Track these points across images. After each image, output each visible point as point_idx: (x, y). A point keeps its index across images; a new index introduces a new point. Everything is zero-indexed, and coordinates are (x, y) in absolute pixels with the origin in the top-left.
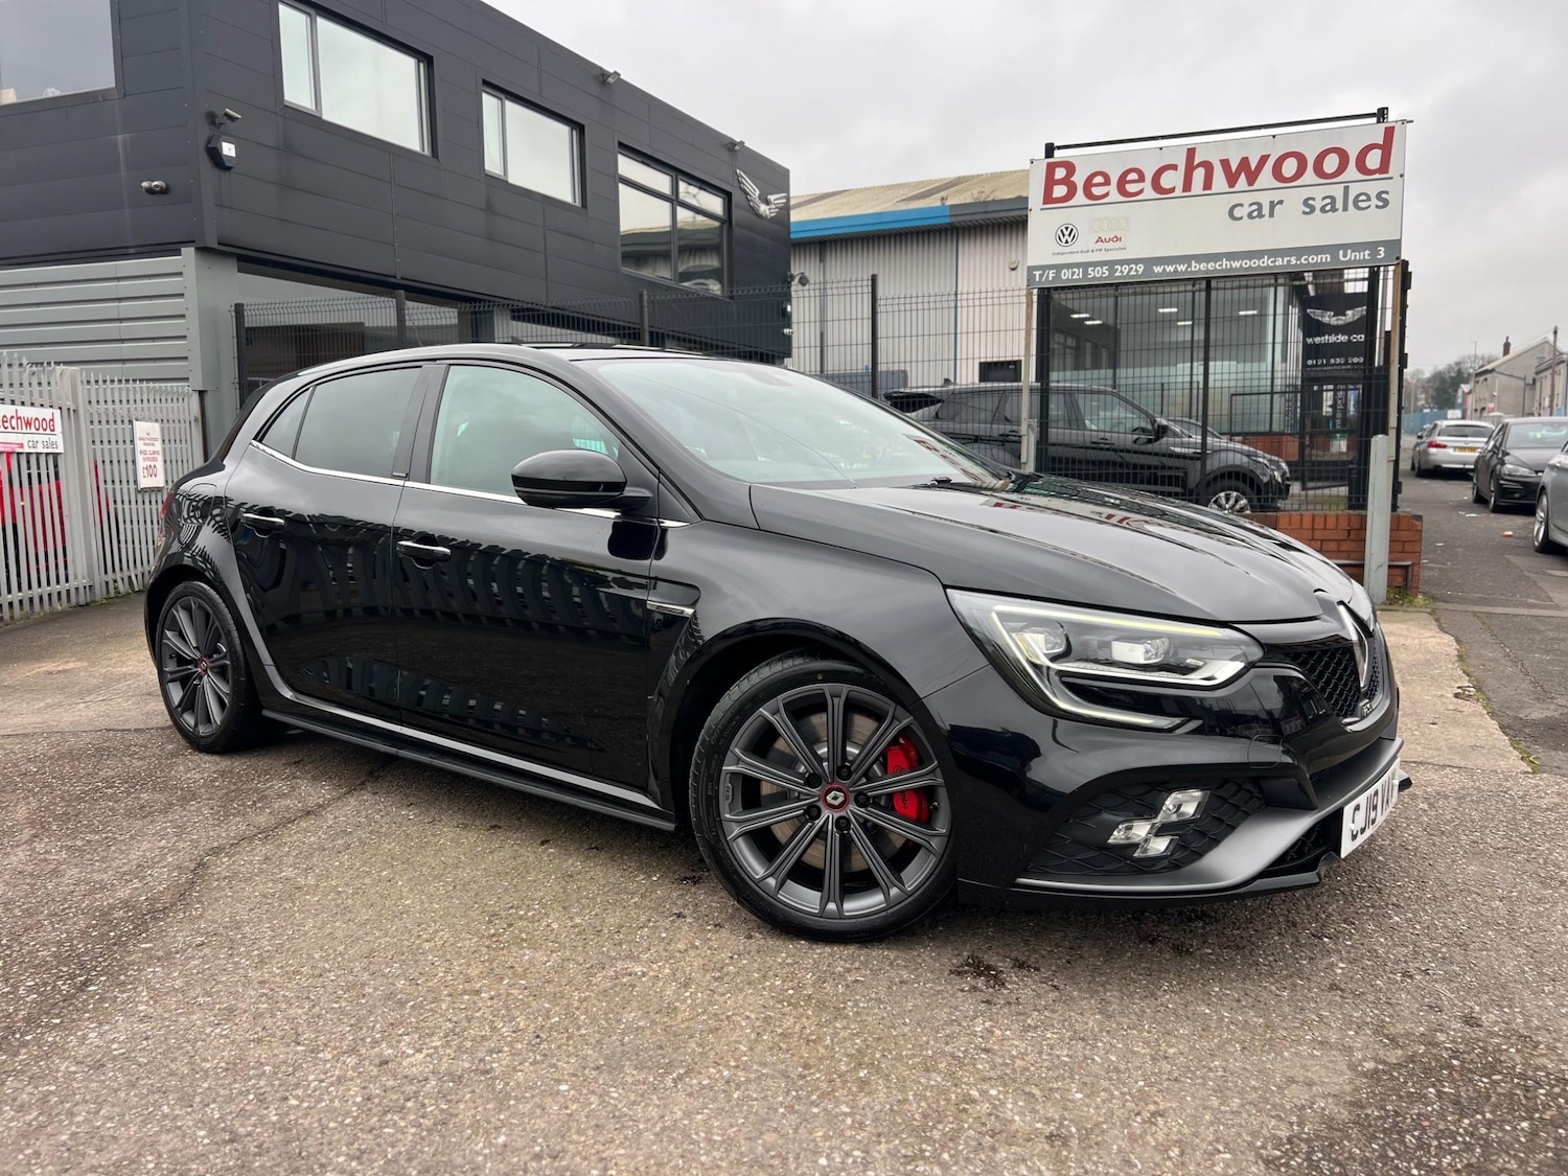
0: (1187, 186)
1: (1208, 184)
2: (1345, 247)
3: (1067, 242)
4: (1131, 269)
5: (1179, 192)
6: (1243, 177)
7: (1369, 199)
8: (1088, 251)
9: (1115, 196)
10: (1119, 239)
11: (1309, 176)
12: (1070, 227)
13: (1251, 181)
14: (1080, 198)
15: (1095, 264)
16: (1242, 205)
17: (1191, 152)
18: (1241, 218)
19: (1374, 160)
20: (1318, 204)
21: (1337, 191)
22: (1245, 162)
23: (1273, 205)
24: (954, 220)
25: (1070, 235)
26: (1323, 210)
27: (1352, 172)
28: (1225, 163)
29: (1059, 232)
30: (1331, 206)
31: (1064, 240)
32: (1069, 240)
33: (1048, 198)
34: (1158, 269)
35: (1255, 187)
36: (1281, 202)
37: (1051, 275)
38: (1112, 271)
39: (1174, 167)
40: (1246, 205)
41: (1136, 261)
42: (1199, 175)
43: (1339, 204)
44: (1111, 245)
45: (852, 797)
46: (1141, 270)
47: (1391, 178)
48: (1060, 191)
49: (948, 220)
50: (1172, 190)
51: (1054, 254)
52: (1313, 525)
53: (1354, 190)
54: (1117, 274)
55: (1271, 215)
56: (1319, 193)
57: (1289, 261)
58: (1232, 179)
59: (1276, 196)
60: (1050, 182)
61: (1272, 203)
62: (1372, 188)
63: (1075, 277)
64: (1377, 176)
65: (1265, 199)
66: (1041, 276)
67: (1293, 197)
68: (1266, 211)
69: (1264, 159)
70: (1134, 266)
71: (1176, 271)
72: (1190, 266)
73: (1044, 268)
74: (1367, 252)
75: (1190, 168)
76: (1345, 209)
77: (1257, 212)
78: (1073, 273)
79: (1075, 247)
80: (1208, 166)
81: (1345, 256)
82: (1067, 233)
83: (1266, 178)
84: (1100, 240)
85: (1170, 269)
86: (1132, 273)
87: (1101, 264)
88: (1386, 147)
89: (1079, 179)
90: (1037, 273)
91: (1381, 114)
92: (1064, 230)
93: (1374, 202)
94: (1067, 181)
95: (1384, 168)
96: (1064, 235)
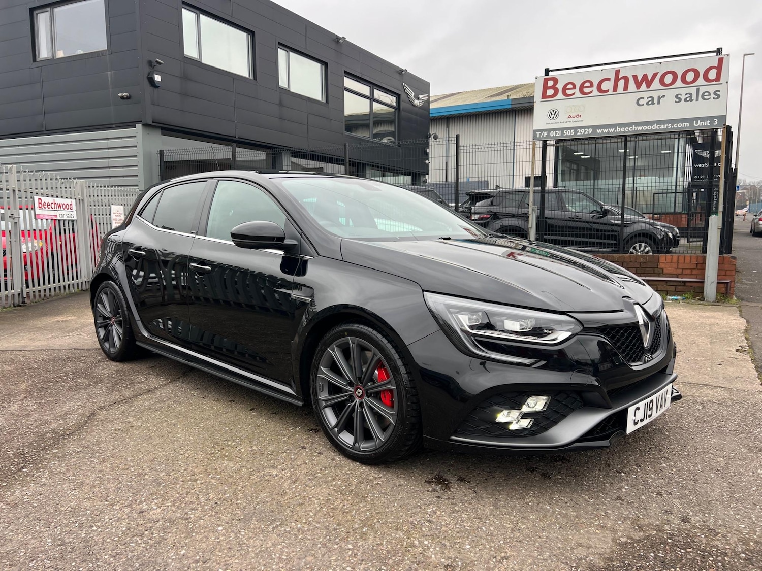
0: (615, 89)
1: (626, 88)
2: (697, 119)
3: (553, 118)
4: (585, 131)
5: (611, 92)
6: (644, 84)
8: (564, 122)
9: (578, 94)
10: (579, 116)
11: (679, 83)
12: (555, 110)
13: (648, 86)
14: (560, 95)
15: (567, 129)
16: (643, 98)
17: (618, 72)
18: (643, 105)
19: (712, 74)
20: (683, 97)
21: (693, 91)
22: (645, 76)
23: (659, 98)
24: (513, 106)
25: (555, 114)
26: (686, 100)
27: (701, 80)
28: (635, 77)
29: (549, 113)
30: (690, 98)
31: (552, 117)
32: (555, 117)
33: (544, 96)
34: (599, 131)
35: (650, 89)
36: (664, 97)
37: (545, 134)
38: (576, 132)
39: (609, 79)
40: (646, 98)
41: (588, 127)
42: (621, 83)
43: (694, 97)
44: (576, 119)
46: (591, 132)
47: (722, 84)
48: (550, 92)
49: (510, 106)
50: (608, 91)
51: (547, 124)
52: (678, 261)
53: (702, 90)
54: (579, 134)
55: (659, 103)
56: (683, 92)
57: (667, 126)
58: (638, 85)
59: (661, 93)
60: (545, 88)
61: (659, 97)
62: (712, 89)
63: (557, 135)
64: (714, 83)
65: (655, 95)
66: (540, 135)
67: (670, 94)
68: (656, 101)
69: (655, 75)
70: (587, 130)
71: (608, 132)
72: (616, 129)
73: (541, 131)
74: (708, 122)
75: (617, 80)
76: (697, 100)
77: (651, 102)
78: (556, 133)
79: (557, 121)
80: (626, 79)
81: (697, 123)
82: (553, 113)
83: (656, 84)
84: (570, 116)
85: (605, 131)
86: (586, 133)
87: (570, 128)
88: (719, 68)
89: (560, 86)
90: (538, 133)
91: (719, 51)
92: (552, 112)
93: (713, 96)
94: (554, 87)
95: (718, 78)
96: (552, 114)
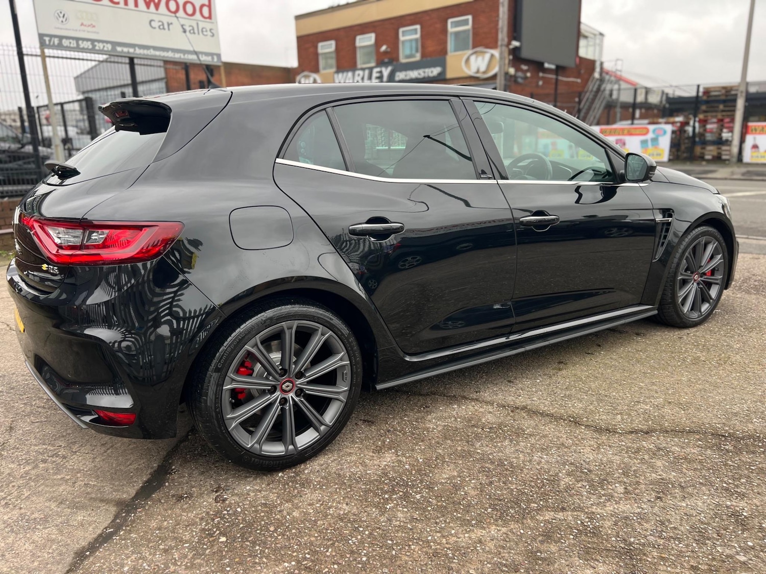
0: (126, 3)
1: (136, 5)
2: (202, 53)
3: (62, 22)
4: (104, 47)
5: (122, 5)
6: (152, 5)
7: (206, 31)
8: (77, 30)
10: (94, 26)
11: (181, 13)
12: (63, 12)
13: (157, 9)
15: (84, 40)
16: (154, 21)
18: (155, 28)
19: (206, 11)
20: (188, 29)
21: (194, 24)
23: (169, 24)
25: (63, 17)
26: (190, 32)
27: (198, 15)
29: (56, 15)
31: (60, 20)
32: (64, 21)
34: (119, 49)
35: (158, 12)
36: (171, 24)
37: (56, 42)
38: (95, 46)
40: (157, 21)
41: (107, 42)
43: (196, 31)
44: (90, 29)
46: (110, 48)
47: (213, 23)
50: (119, 3)
51: (56, 28)
53: (201, 25)
54: (97, 48)
55: (169, 29)
56: (187, 23)
57: (180, 56)
58: (148, 6)
59: (169, 19)
62: (208, 26)
63: (72, 45)
64: (208, 20)
65: (165, 20)
66: (50, 41)
67: (177, 22)
68: (166, 26)
70: (105, 44)
72: (135, 50)
73: (51, 36)
74: (210, 58)
76: (199, 33)
77: (162, 27)
78: (70, 43)
79: (67, 26)
81: (202, 58)
82: (62, 15)
83: (163, 8)
84: (82, 24)
85: (125, 50)
86: (105, 49)
87: (87, 40)
88: (209, 6)
90: (47, 39)
92: (59, 14)
93: (209, 33)
95: (210, 17)
96: (60, 17)
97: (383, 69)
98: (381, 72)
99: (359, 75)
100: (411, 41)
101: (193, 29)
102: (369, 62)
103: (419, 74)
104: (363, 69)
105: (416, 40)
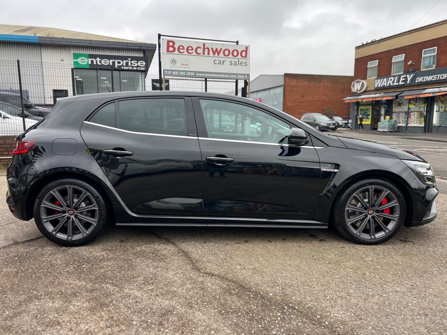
0: (204, 53)
1: (208, 54)
2: (239, 74)
3: (174, 64)
4: (191, 74)
5: (202, 54)
6: (216, 53)
7: (243, 63)
8: (179, 67)
9: (186, 53)
10: (187, 65)
11: (231, 56)
12: (174, 60)
13: (218, 55)
14: (176, 52)
15: (182, 71)
16: (216, 60)
17: (204, 45)
18: (216, 64)
19: (244, 54)
20: (233, 63)
21: (237, 60)
22: (217, 49)
23: (223, 62)
24: (40, 41)
25: (174, 62)
26: (234, 64)
27: (239, 56)
28: (212, 49)
29: (171, 61)
30: (235, 64)
31: (173, 63)
32: (174, 63)
33: (168, 50)
34: (198, 74)
35: (219, 56)
36: (225, 61)
37: (170, 73)
38: (186, 73)
39: (200, 48)
40: (218, 60)
41: (192, 72)
42: (206, 51)
43: (237, 64)
44: (185, 66)
45: (375, 211)
46: (193, 74)
47: (247, 59)
48: (171, 49)
49: (37, 41)
50: (200, 54)
51: (170, 67)
53: (240, 61)
54: (188, 74)
55: (223, 64)
56: (233, 60)
57: (227, 76)
58: (214, 54)
59: (224, 59)
60: (168, 46)
61: (223, 61)
62: (244, 61)
63: (176, 74)
64: (244, 58)
65: (222, 60)
66: (167, 72)
67: (228, 60)
68: (222, 63)
69: (221, 49)
70: (191, 73)
71: (202, 76)
72: (205, 74)
73: (168, 70)
74: (243, 76)
75: (204, 49)
76: (239, 65)
77: (220, 63)
78: (176, 73)
79: (175, 66)
80: (208, 49)
81: (239, 76)
82: (174, 61)
83: (221, 54)
84: (182, 64)
86: (191, 75)
88: (246, 51)
89: (176, 46)
90: (166, 72)
91: (237, 42)
93: (244, 64)
94: (173, 46)
95: (246, 56)
96: (173, 62)
97: (408, 76)
98: (406, 78)
99: (391, 80)
100: (430, 57)
101: (236, 63)
102: (400, 72)
103: (433, 78)
104: (394, 76)
105: (434, 56)
